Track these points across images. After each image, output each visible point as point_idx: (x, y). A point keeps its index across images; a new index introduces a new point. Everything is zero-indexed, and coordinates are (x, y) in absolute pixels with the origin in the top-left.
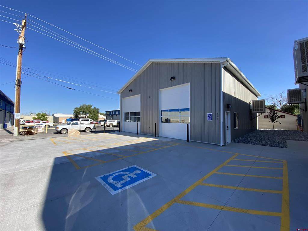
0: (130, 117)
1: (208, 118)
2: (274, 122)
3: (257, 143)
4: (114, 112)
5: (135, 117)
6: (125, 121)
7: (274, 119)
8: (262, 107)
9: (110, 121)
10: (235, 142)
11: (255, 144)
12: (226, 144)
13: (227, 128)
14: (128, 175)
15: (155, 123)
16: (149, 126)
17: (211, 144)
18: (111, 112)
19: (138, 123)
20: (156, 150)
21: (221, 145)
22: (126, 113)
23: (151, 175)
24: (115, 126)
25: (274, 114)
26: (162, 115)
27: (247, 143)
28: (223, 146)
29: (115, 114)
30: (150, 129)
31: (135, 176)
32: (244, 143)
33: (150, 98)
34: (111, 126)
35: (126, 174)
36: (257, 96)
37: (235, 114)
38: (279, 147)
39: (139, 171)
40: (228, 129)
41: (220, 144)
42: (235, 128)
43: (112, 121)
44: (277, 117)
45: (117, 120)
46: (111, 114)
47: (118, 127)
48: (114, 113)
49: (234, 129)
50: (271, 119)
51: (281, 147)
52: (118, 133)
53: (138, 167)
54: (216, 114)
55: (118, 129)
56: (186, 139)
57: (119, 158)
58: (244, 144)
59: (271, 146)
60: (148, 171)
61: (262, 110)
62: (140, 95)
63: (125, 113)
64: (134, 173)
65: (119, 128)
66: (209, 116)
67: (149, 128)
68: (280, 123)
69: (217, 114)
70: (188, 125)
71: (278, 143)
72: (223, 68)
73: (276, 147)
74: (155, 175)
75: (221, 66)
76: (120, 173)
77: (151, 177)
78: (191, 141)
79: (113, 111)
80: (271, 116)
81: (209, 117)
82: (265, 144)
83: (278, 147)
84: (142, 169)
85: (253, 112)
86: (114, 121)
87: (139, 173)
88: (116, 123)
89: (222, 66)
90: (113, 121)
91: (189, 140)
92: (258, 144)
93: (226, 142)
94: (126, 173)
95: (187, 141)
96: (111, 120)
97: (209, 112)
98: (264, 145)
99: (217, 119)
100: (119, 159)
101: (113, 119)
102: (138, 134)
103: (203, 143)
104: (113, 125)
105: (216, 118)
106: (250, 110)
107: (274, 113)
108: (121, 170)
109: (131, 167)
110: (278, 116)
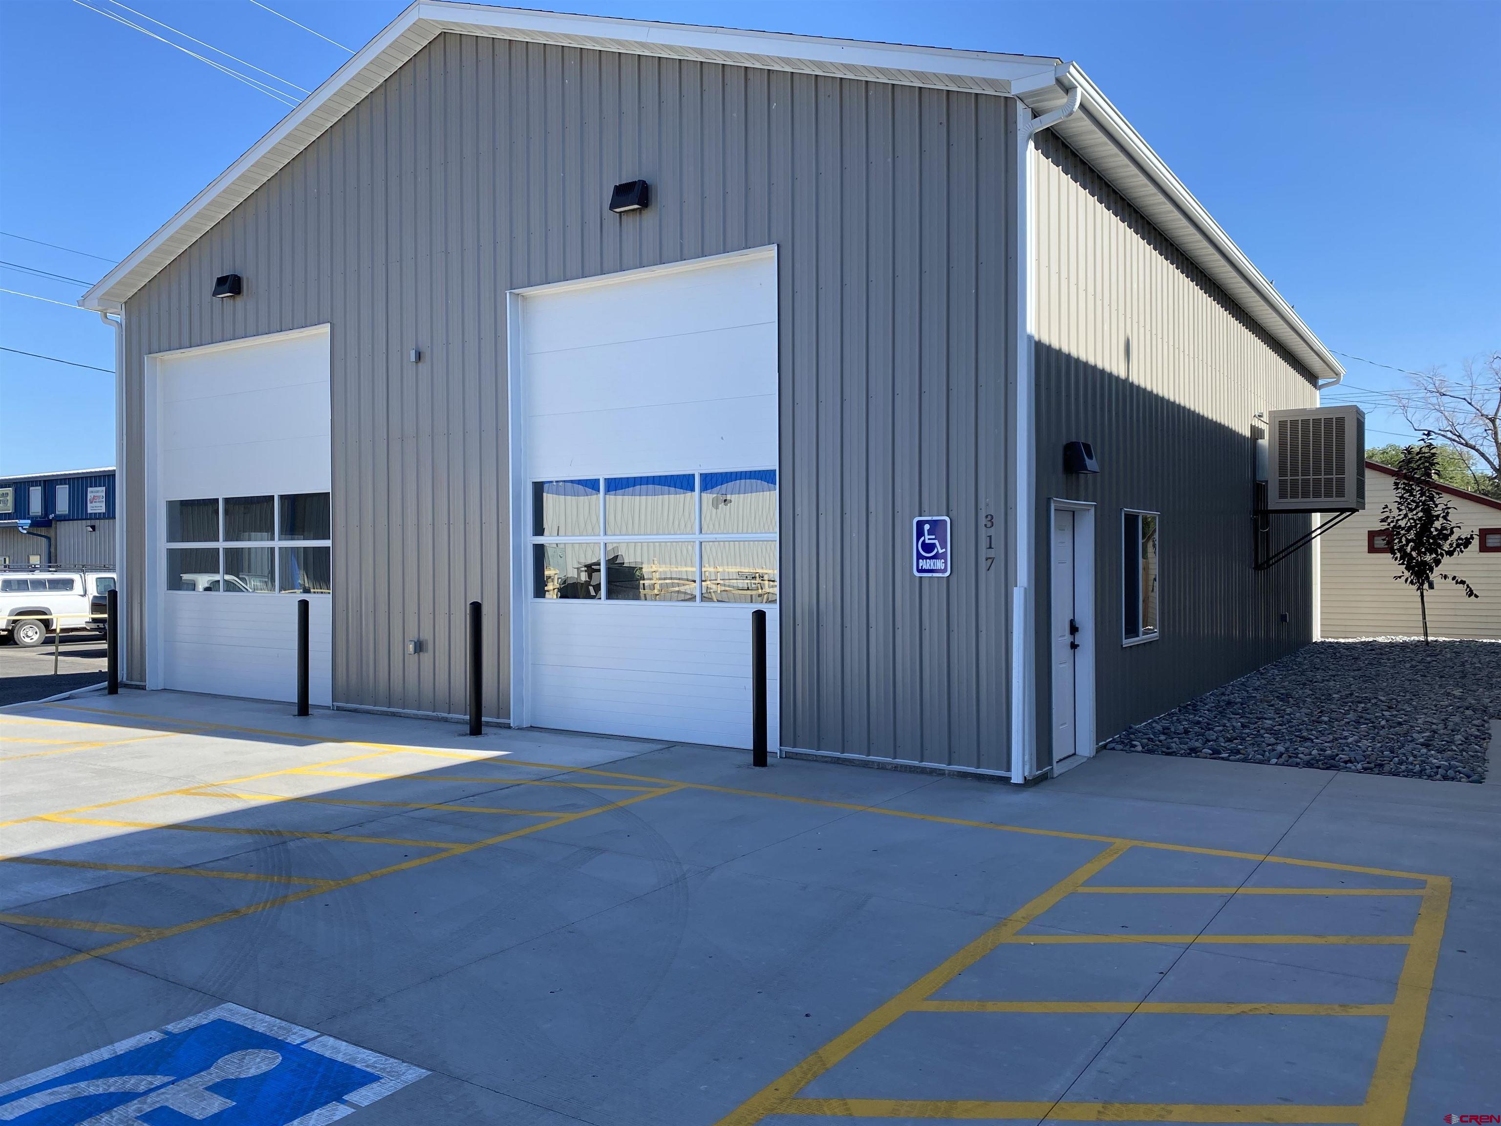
0: (221, 545)
1: (919, 557)
2: (1431, 586)
3: (1280, 748)
4: (62, 494)
5: (278, 544)
6: (175, 583)
7: (1428, 558)
8: (1341, 469)
9: (22, 586)
10: (1128, 745)
11: (1266, 762)
12: (1058, 769)
13: (1068, 638)
14: (152, 1098)
15: (476, 609)
16: (412, 634)
17: (940, 773)
18: (36, 495)
19: (304, 606)
20: (459, 849)
21: (1017, 777)
22: (185, 504)
23: (367, 1078)
24: (70, 636)
25: (1429, 518)
26: (539, 530)
27: (1216, 754)
28: (1029, 783)
29: (78, 511)
30: (426, 657)
31: (217, 1104)
32: (1193, 752)
33: (424, 367)
34: (31, 634)
35: (126, 1097)
36: (1311, 377)
37: (1131, 520)
38: (1430, 777)
39: (262, 1053)
40: (1074, 646)
41: (1009, 769)
42: (1132, 631)
43: (39, 585)
44: (1446, 547)
45: (92, 578)
46: (36, 506)
47: (104, 646)
48: (62, 505)
49: (1127, 642)
50: (1405, 557)
51: (1445, 778)
52: (105, 703)
53: (262, 1024)
54: (983, 521)
55: (102, 664)
56: (748, 743)
57: (79, 951)
58: (1191, 761)
59: (1376, 767)
60: (351, 1049)
61: (1341, 493)
62: (326, 329)
63: (171, 504)
64: (213, 1075)
65: (112, 655)
66: (927, 538)
67: (419, 647)
68: (1471, 593)
69: (990, 518)
70: (760, 618)
71: (1426, 745)
72: (1031, 145)
73: (1409, 774)
74: (413, 1074)
75: (1020, 125)
76: (64, 1093)
77: (364, 1096)
78: (789, 756)
79: (49, 485)
80: (1411, 535)
81: (928, 548)
82: (1333, 757)
83: (1420, 774)
84: (297, 1036)
85: (1274, 502)
86: (68, 585)
87: (264, 1068)
88: (86, 603)
89: (1025, 125)
90: (56, 585)
91: (773, 743)
92: (1290, 760)
93: (1057, 756)
94: (131, 1082)
95: (750, 758)
96: (33, 570)
97: (925, 507)
98: (1330, 764)
99: (983, 564)
100: (81, 957)
101: (52, 561)
102: (303, 708)
103: (881, 767)
104: (47, 624)
105: (983, 552)
106: (1259, 490)
107: (1427, 511)
108: (85, 1060)
109: (194, 1021)
110: (1454, 537)
